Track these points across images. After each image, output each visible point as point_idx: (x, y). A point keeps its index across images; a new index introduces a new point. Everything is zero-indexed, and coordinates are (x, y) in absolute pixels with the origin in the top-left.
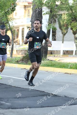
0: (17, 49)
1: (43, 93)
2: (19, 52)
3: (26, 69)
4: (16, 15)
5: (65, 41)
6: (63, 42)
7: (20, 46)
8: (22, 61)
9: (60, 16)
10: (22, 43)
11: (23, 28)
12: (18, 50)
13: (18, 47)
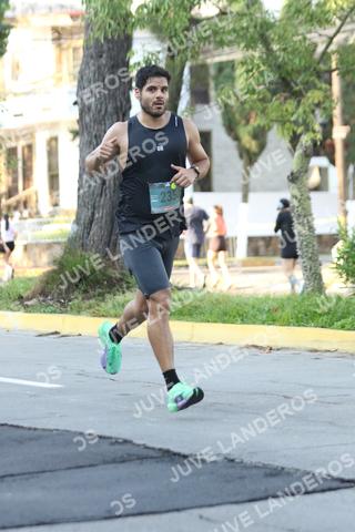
0: (29, 241)
1: (126, 448)
2: (36, 250)
3: (62, 334)
4: (15, 77)
5: (255, 191)
6: (245, 199)
7: (41, 224)
8: (41, 299)
9: (227, 71)
10: (51, 209)
11: (54, 134)
12: (34, 242)
13: (34, 230)
